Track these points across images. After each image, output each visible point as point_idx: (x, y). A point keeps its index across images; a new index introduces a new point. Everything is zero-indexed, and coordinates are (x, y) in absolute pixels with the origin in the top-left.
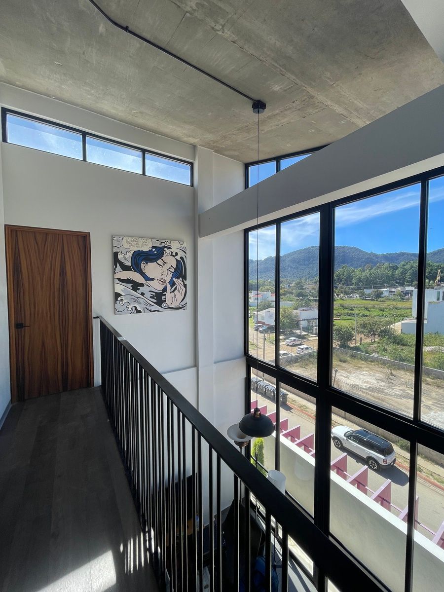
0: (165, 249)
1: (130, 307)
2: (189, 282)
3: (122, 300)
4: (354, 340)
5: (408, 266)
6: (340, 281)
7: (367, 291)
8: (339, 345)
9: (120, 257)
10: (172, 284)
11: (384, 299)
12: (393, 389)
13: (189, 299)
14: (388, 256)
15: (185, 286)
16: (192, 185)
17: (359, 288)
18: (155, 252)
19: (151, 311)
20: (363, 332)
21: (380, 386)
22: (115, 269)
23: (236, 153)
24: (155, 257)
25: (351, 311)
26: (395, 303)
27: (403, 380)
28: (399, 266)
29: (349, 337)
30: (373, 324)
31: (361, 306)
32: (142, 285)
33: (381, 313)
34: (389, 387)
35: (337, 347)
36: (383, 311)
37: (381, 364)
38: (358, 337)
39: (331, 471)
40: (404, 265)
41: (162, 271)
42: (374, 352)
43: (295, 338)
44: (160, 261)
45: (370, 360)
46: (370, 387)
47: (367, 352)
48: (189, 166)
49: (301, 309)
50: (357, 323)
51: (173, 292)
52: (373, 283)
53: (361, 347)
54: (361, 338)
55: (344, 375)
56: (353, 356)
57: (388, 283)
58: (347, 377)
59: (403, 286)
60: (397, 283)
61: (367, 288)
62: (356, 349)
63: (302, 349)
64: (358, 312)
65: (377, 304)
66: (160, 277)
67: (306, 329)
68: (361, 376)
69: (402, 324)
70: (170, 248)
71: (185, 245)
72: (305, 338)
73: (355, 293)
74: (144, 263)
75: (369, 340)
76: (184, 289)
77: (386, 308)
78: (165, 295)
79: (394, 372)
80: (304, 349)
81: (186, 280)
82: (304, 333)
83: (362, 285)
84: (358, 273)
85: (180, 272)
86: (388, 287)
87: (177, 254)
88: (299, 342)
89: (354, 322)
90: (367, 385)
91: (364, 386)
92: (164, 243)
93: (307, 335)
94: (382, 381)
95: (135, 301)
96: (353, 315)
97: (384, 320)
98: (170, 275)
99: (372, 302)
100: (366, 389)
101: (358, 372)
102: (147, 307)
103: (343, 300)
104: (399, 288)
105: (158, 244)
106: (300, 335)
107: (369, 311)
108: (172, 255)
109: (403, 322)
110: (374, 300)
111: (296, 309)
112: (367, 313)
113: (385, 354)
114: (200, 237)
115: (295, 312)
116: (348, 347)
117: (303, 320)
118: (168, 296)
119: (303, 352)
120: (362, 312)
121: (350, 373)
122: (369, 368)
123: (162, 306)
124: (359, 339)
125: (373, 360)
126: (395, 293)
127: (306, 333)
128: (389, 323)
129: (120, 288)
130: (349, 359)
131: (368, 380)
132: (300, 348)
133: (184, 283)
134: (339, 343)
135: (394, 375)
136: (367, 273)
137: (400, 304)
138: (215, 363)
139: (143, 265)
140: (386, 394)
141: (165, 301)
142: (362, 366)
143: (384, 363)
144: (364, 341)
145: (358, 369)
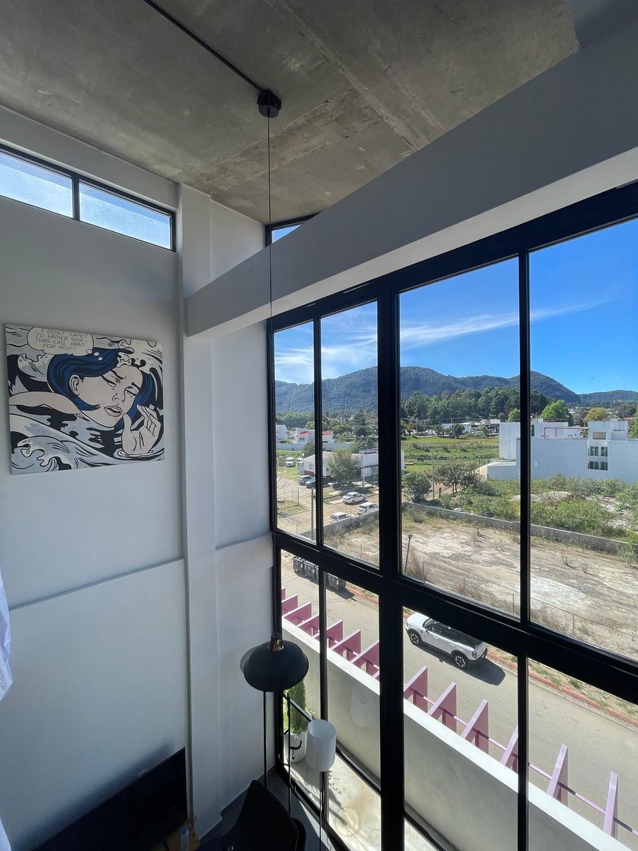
0: (120, 354)
1: (46, 459)
2: (168, 411)
3: (27, 446)
4: (431, 491)
5: (492, 394)
6: (411, 413)
7: (446, 426)
8: (412, 499)
9: (22, 364)
10: (135, 415)
11: (466, 435)
12: (481, 554)
13: (168, 442)
14: (469, 380)
15: (161, 419)
16: (174, 248)
17: (435, 422)
18: (100, 359)
19: (92, 465)
20: (442, 480)
21: (466, 551)
22: (10, 388)
23: (248, 204)
24: (99, 367)
25: (427, 453)
26: (479, 441)
27: (492, 541)
28: (482, 393)
29: (426, 489)
30: (454, 468)
31: (439, 445)
32: (72, 418)
33: (463, 454)
34: (476, 552)
35: (411, 502)
36: (465, 451)
37: (466, 522)
38: (436, 487)
39: (405, 700)
40: (488, 392)
41: (113, 393)
42: (457, 506)
43: (355, 493)
44: (109, 375)
45: (451, 517)
46: (453, 554)
47: (448, 507)
48: (168, 218)
49: (363, 452)
50: (434, 467)
51: (137, 429)
52: (451, 416)
53: (440, 499)
54: (440, 489)
55: (421, 541)
56: (431, 514)
57: (470, 415)
58: (423, 543)
59: (487, 419)
60: (480, 415)
61: (444, 422)
62: (435, 503)
63: (365, 507)
64: (435, 453)
65: (459, 443)
66: (111, 403)
67: (369, 480)
68: (442, 540)
69: (488, 467)
70: (131, 353)
71: (159, 347)
72: (369, 492)
73: (430, 428)
74: (76, 378)
75: (450, 491)
76: (159, 424)
77: (469, 448)
78: (121, 435)
79: (481, 532)
80: (368, 508)
81: (161, 408)
82: (367, 485)
83: (439, 418)
84: (433, 403)
85: (150, 393)
86: (471, 420)
87: (143, 363)
88: (361, 499)
89: (431, 467)
90: (450, 551)
91: (446, 553)
92: (118, 342)
93: (372, 487)
94: (468, 545)
95: (56, 447)
96: (429, 458)
97: (467, 463)
98: (130, 400)
99: (452, 441)
100: (449, 558)
101: (438, 535)
102: (82, 457)
103: (416, 438)
104: (483, 422)
105: (105, 345)
106: (361, 488)
107: (448, 452)
108: (133, 364)
109: (489, 465)
110: (454, 437)
111: (356, 451)
112: (446, 455)
113: (470, 508)
114: (188, 335)
115: (354, 456)
116: (425, 501)
117: (366, 467)
118: (128, 438)
119: (366, 511)
120: (441, 454)
121: (428, 536)
122: (451, 528)
123: (115, 455)
124: (439, 490)
125: (456, 517)
126: (479, 428)
127: (370, 485)
128: (473, 467)
129: (21, 424)
130: (426, 517)
131: (451, 544)
132: (362, 507)
133: (158, 413)
134: (413, 496)
135: (481, 536)
136: (444, 402)
137: (484, 442)
138: (217, 548)
139: (73, 380)
140: (473, 562)
141: (121, 446)
142: (442, 526)
143: (469, 520)
144: (444, 492)
145: (437, 531)
